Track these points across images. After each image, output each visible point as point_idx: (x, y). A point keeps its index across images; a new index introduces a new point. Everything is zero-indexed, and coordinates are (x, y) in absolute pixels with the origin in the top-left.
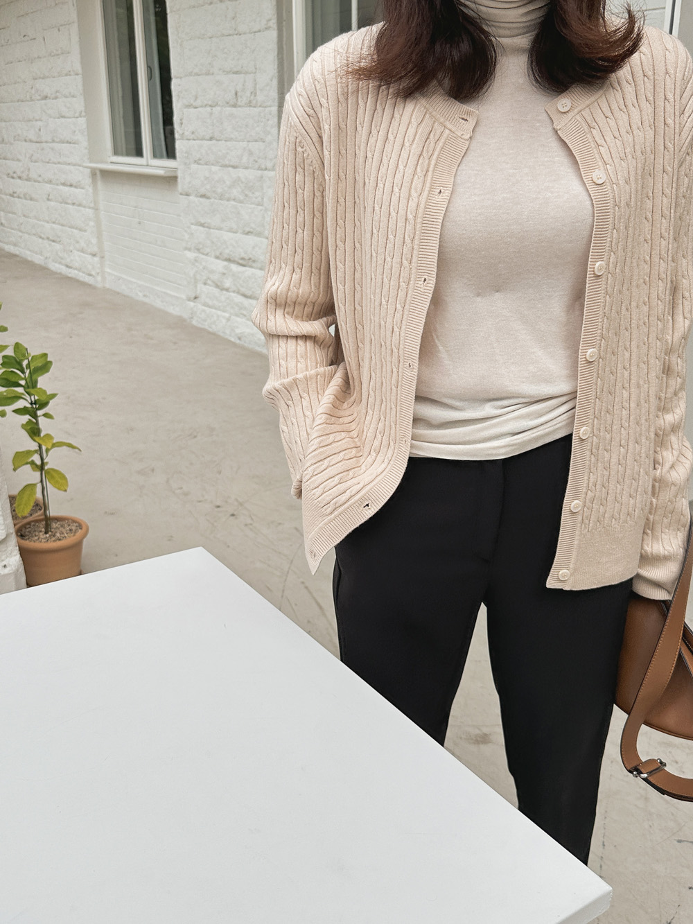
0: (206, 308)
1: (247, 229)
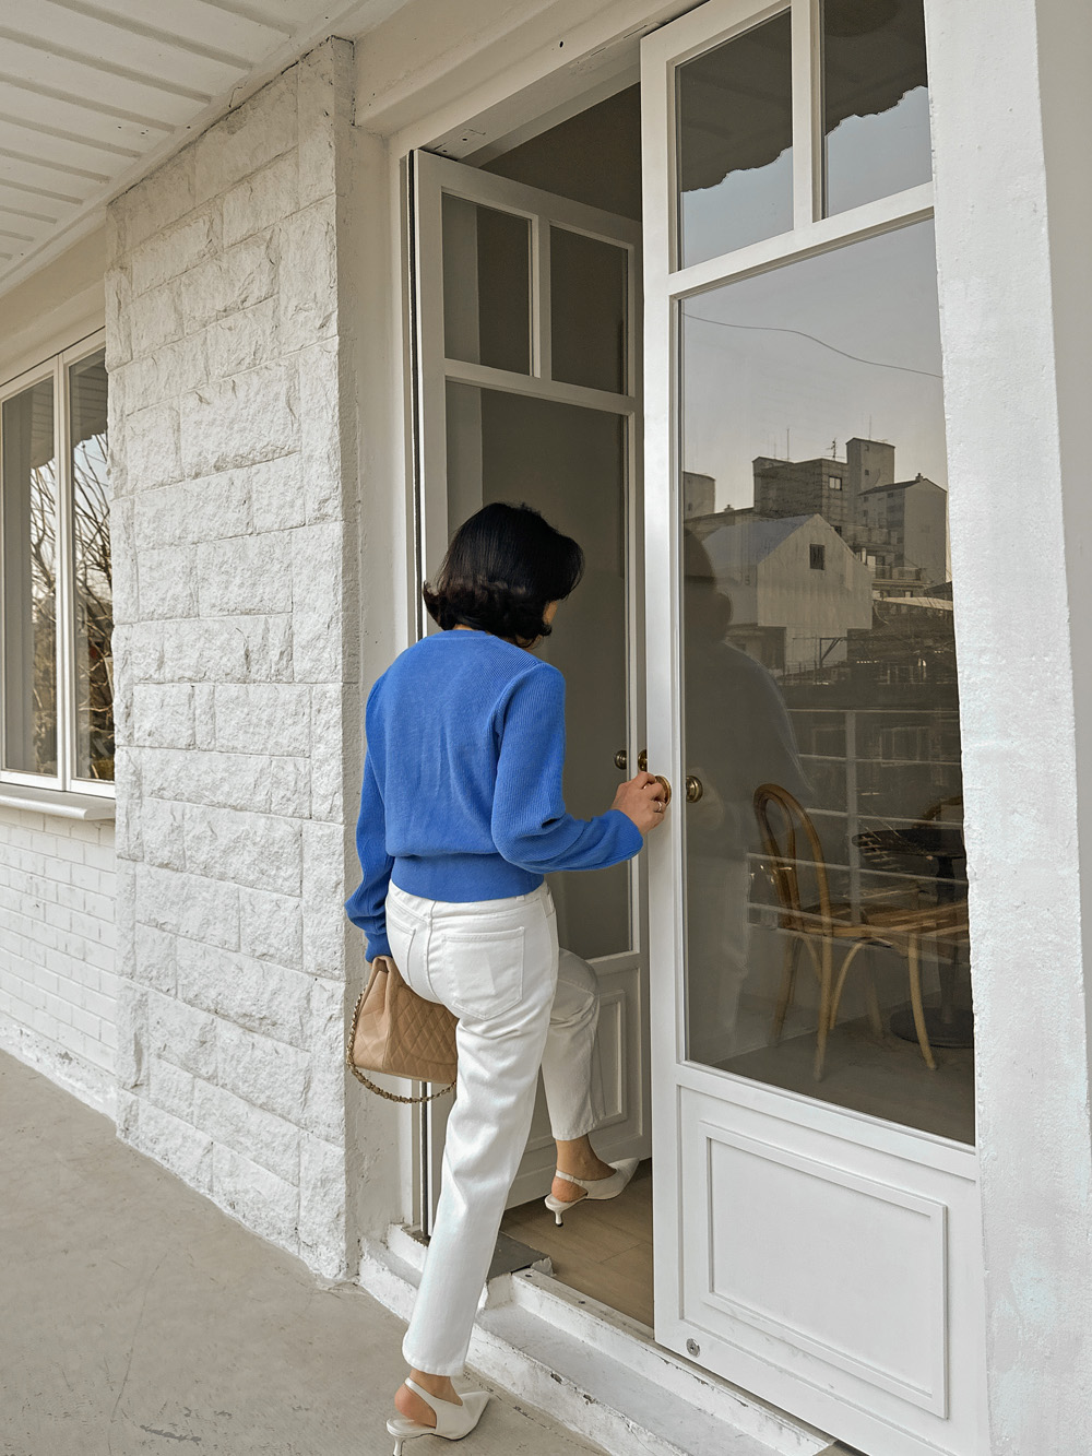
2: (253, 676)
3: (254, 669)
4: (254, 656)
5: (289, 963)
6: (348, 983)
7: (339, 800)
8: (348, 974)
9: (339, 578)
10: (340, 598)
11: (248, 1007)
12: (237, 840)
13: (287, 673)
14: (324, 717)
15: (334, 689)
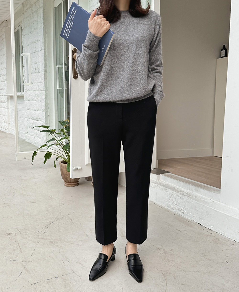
0: (29, 135)
1: (38, 109)
2: (37, 72)
3: (37, 71)
4: (36, 69)
5: (40, 110)
6: (46, 111)
7: (44, 87)
8: (46, 110)
9: (44, 58)
10: (44, 60)
11: (37, 117)
12: (35, 95)
13: (40, 71)
14: (43, 76)
15: (43, 73)
